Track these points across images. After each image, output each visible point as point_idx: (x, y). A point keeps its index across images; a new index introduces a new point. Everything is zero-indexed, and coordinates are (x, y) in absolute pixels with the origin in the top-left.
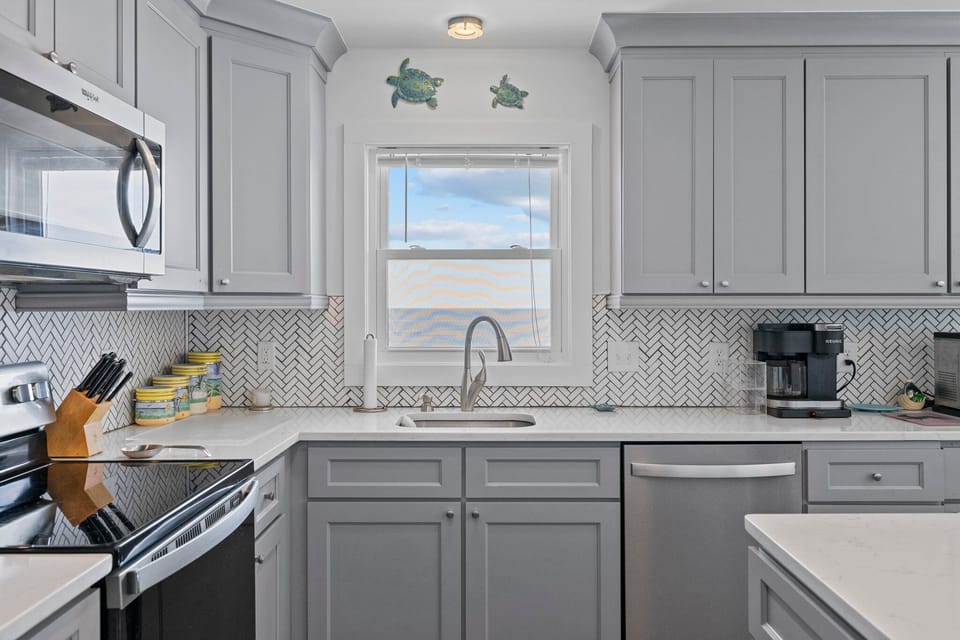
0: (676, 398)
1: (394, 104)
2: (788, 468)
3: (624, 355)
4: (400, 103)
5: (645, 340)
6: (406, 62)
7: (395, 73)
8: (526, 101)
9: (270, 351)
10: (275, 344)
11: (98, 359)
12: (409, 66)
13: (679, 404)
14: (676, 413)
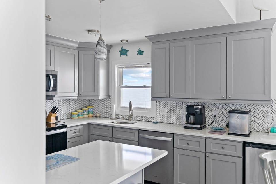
0: (174, 122)
1: (120, 56)
2: (170, 139)
3: (162, 111)
4: (121, 56)
5: (167, 108)
6: (122, 47)
7: (120, 50)
8: (144, 53)
9: (100, 107)
10: (101, 105)
11: (53, 107)
12: (123, 48)
13: (174, 123)
14: (174, 125)
